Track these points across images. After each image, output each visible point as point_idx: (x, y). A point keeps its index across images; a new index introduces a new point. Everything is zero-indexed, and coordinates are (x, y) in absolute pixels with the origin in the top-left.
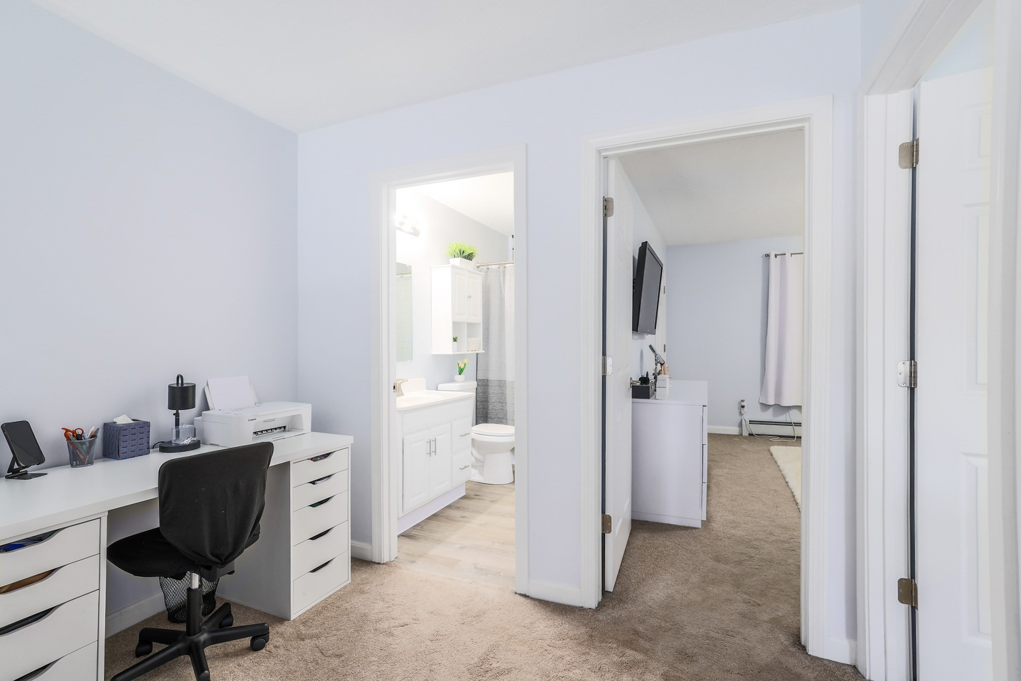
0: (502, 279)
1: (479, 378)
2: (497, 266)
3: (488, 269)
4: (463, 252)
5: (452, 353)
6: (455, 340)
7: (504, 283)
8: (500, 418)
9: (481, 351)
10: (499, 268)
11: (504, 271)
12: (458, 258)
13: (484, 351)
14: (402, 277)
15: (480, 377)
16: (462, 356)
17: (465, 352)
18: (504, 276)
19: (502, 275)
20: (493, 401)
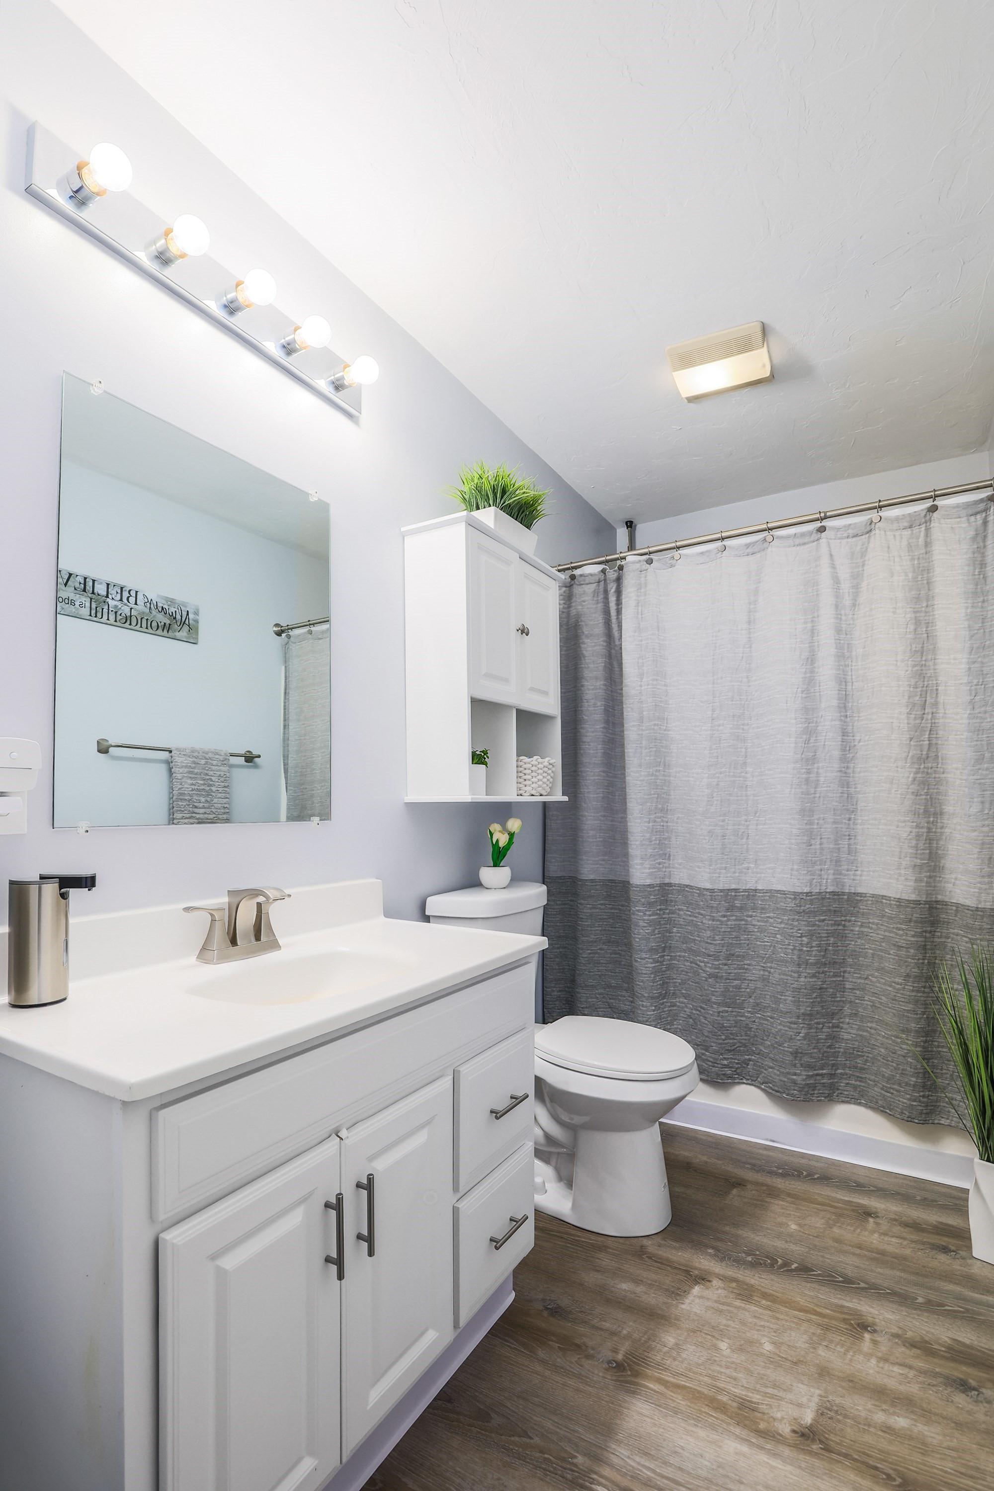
0: (612, 599)
1: (553, 874)
2: (601, 567)
3: (573, 577)
4: (504, 492)
5: (468, 798)
6: (478, 758)
7: (619, 612)
8: (610, 986)
9: (559, 797)
10: (603, 571)
11: (619, 580)
12: (487, 509)
13: (566, 799)
14: (310, 632)
15: (554, 870)
16: (503, 811)
17: (508, 795)
18: (619, 592)
19: (612, 588)
20: (592, 937)
